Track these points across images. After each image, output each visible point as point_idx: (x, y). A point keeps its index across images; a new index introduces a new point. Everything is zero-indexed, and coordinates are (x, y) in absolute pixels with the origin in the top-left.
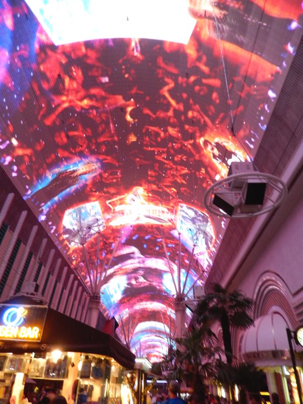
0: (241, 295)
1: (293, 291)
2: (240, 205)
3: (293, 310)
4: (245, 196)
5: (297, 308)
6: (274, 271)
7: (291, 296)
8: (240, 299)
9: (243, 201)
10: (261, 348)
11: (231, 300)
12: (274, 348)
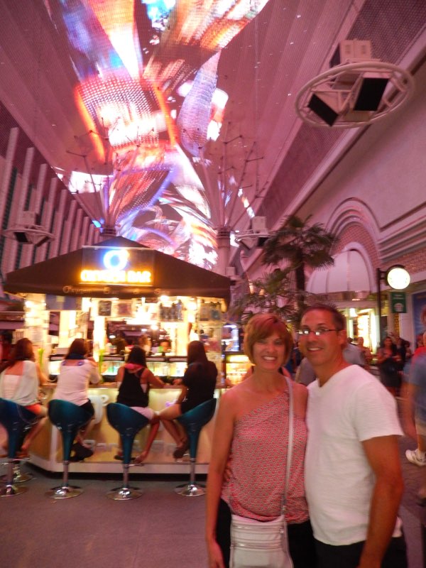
0: (322, 230)
1: (382, 225)
2: (345, 112)
3: (377, 247)
4: (356, 98)
5: (383, 244)
6: (362, 199)
7: (377, 230)
8: (321, 234)
9: (352, 106)
10: (331, 290)
11: (310, 236)
12: (345, 290)
